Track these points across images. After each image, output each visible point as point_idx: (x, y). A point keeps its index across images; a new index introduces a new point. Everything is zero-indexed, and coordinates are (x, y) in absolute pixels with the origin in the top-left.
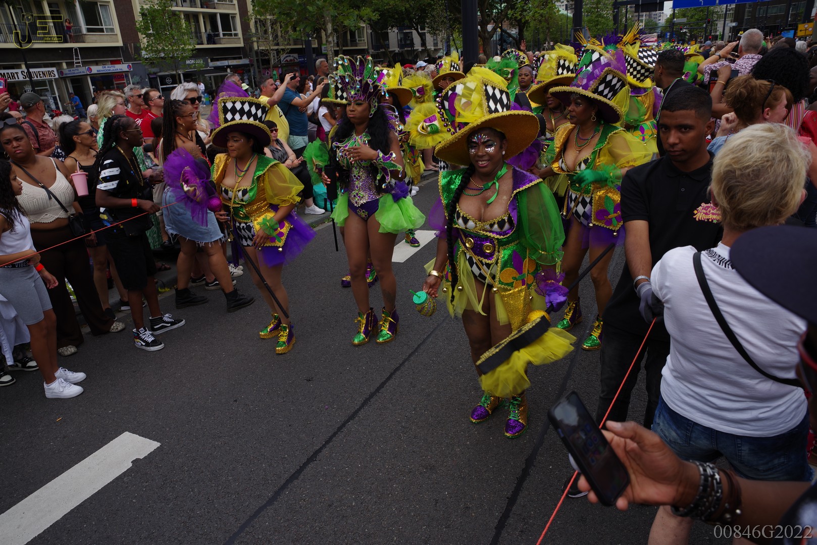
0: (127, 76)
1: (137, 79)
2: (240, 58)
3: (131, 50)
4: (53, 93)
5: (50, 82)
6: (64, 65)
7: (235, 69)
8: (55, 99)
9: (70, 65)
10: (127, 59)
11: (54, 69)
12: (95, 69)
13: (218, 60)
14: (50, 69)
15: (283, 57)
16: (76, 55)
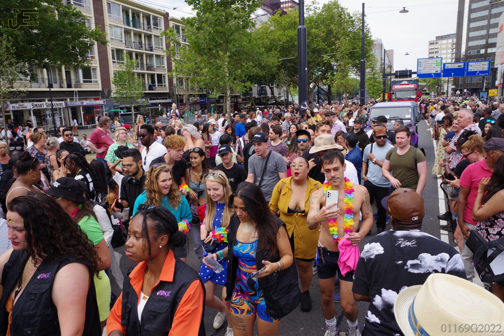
0: (102, 107)
1: (107, 108)
2: (166, 99)
3: (106, 93)
4: (60, 114)
5: (60, 109)
6: (68, 100)
7: (163, 104)
8: (61, 118)
9: (72, 100)
10: (103, 97)
11: (63, 102)
12: (86, 103)
13: (154, 99)
14: (61, 102)
15: (191, 99)
16: (76, 95)
